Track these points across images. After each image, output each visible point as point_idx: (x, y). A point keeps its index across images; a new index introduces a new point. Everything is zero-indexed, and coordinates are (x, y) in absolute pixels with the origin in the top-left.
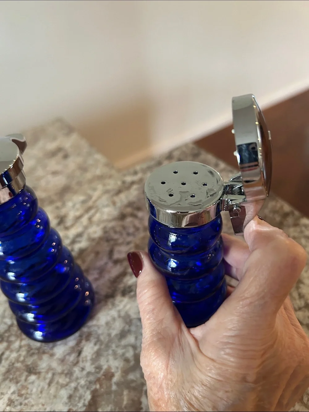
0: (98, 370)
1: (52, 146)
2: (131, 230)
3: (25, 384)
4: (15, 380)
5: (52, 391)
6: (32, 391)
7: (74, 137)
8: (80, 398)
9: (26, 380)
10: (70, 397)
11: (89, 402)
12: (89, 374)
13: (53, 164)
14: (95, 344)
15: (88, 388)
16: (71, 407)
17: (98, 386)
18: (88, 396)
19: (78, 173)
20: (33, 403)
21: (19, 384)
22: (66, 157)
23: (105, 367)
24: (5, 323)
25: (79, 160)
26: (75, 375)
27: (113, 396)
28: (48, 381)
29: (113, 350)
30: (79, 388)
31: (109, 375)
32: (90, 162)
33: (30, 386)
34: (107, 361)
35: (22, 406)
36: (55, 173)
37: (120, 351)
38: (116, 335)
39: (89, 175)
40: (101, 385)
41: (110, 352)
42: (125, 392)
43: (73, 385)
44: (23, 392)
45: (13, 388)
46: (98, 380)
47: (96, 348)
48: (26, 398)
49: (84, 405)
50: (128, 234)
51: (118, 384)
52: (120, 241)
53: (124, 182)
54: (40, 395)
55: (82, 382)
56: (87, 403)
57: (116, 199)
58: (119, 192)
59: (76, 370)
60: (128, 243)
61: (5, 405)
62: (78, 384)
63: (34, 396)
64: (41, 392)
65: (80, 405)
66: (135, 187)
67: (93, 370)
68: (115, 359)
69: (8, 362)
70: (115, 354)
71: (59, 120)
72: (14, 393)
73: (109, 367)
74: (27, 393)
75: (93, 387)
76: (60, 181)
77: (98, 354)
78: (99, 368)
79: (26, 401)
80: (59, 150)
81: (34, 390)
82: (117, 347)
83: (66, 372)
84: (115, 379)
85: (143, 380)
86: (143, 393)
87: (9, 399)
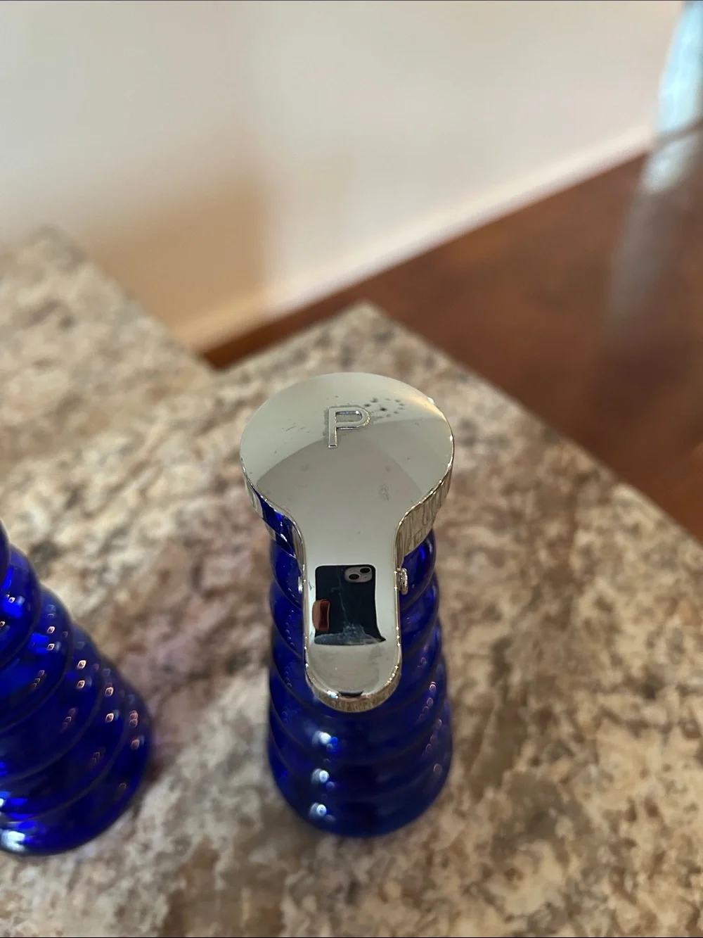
0: (180, 848)
1: (32, 296)
2: (243, 518)
3: (14, 888)
5: (79, 899)
6: (30, 903)
7: (86, 276)
8: (144, 912)
9: (15, 879)
10: (121, 912)
12: (161, 857)
13: (38, 342)
14: (172, 788)
15: (160, 890)
17: (183, 884)
18: (161, 908)
19: (98, 365)
22: (67, 323)
23: (196, 840)
25: (101, 331)
26: (128, 863)
27: (218, 904)
28: (66, 879)
29: (214, 800)
30: (140, 890)
31: (207, 858)
32: (127, 336)
33: (25, 893)
34: (202, 826)
36: (42, 364)
37: (229, 802)
38: (219, 766)
39: (124, 369)
40: (190, 881)
41: (207, 804)
42: (246, 894)
43: (126, 884)
44: (11, 906)
46: (182, 870)
47: (174, 797)
48: (18, 921)
49: (154, 928)
50: (236, 528)
51: (227, 876)
52: (218, 544)
53: (219, 402)
54: (51, 912)
55: (147, 877)
56: (159, 921)
57: (203, 443)
59: (131, 850)
60: (237, 550)
62: (138, 880)
63: (35, 916)
64: (53, 905)
66: (245, 414)
67: (170, 848)
68: (219, 819)
70: (217, 808)
73: (207, 840)
74: (20, 909)
75: (173, 886)
76: (55, 383)
77: (179, 812)
78: (182, 842)
79: (19, 928)
80: (50, 306)
81: (36, 901)
82: (221, 792)
83: (107, 855)
84: (221, 866)
85: (285, 865)
86: (286, 892)
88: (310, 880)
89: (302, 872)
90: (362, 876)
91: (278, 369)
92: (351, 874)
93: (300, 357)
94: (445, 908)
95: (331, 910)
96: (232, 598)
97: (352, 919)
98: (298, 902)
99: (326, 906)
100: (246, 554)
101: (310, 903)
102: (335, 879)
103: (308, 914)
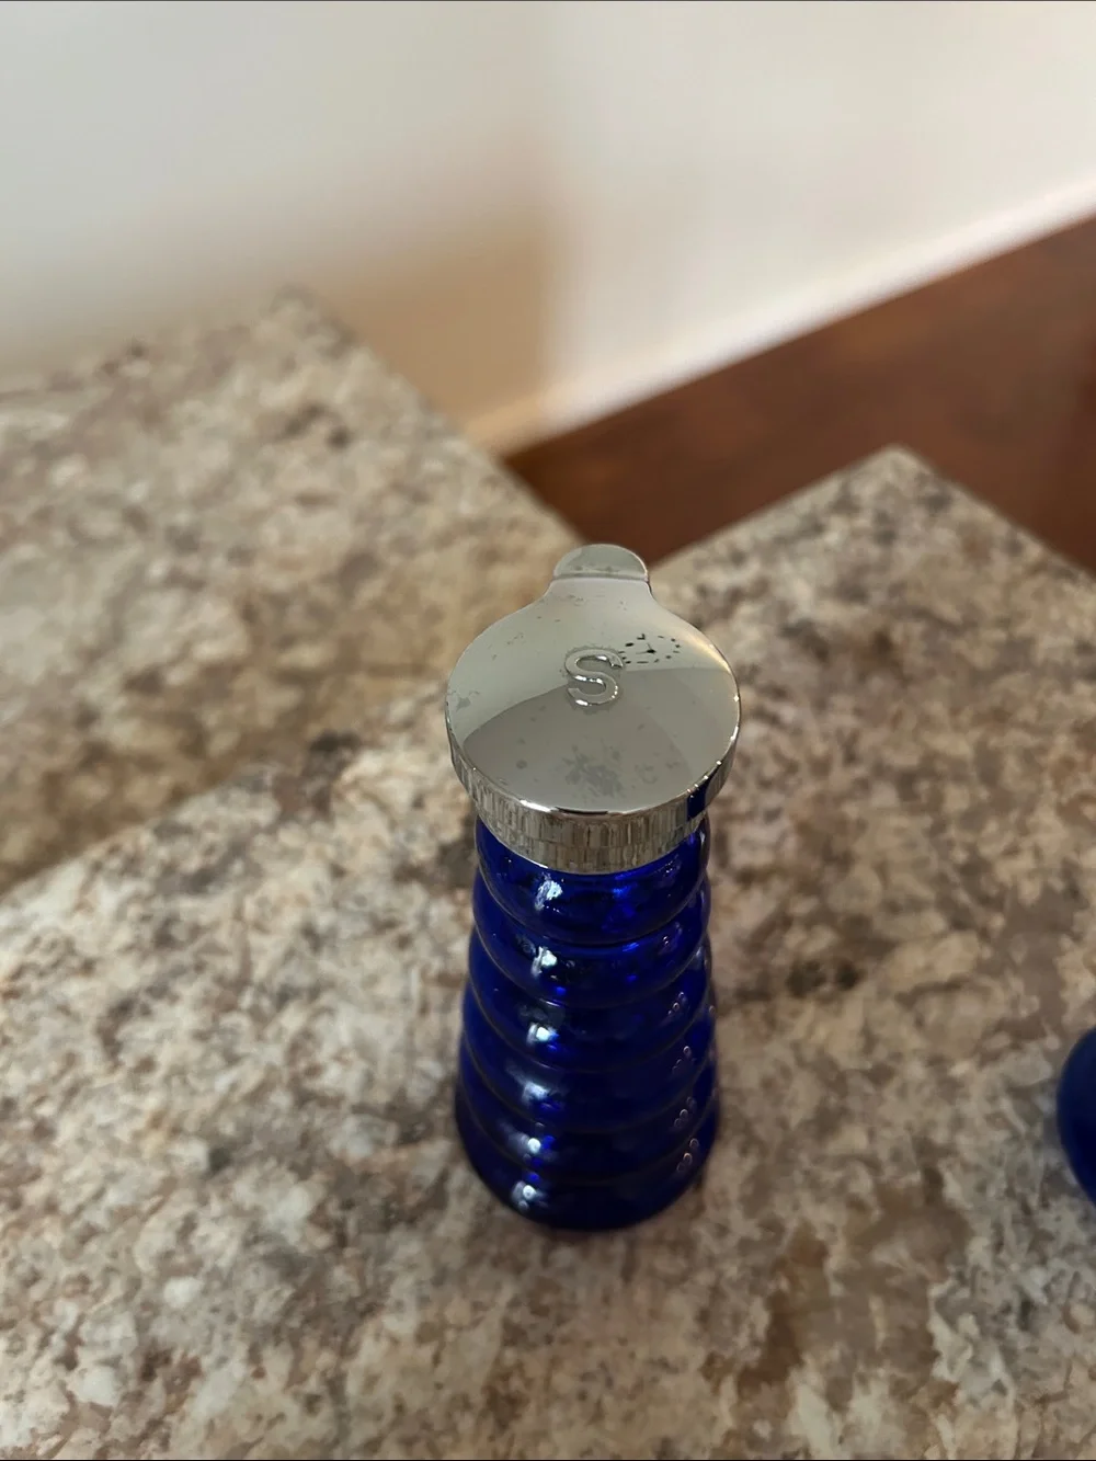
0: (770, 1234)
2: (771, 770)
3: (547, 1274)
4: (509, 1263)
6: (574, 1295)
8: (737, 1319)
9: (545, 1262)
10: (704, 1317)
11: (769, 1332)
12: (745, 1246)
13: (300, 466)
14: (744, 1151)
15: (754, 1290)
16: (714, 1348)
17: (784, 1285)
18: (760, 1316)
19: (393, 505)
20: (587, 1334)
21: (526, 1275)
22: (340, 440)
23: (792, 1225)
24: (425, 1075)
25: (394, 455)
26: (702, 1250)
27: (839, 1314)
28: (618, 1264)
29: (807, 1173)
30: (726, 1288)
31: (811, 1251)
32: (432, 464)
33: (564, 1282)
34: (796, 1207)
35: (555, 1346)
36: (309, 501)
37: (831, 1177)
38: (805, 1124)
40: (793, 1280)
41: (798, 1177)
42: (875, 1304)
43: (704, 1278)
44: (547, 1299)
45: (510, 1288)
46: (779, 1266)
47: (750, 1163)
48: (560, 1321)
49: (755, 1343)
50: (765, 784)
51: (845, 1277)
52: (743, 805)
53: (703, 591)
54: (604, 1311)
55: (732, 1271)
56: (761, 1332)
59: (703, 1233)
61: (497, 1343)
62: (720, 1275)
63: (584, 1314)
64: (606, 1300)
65: (742, 1340)
66: (746, 609)
67: (757, 1234)
68: (820, 1200)
70: (814, 1184)
71: (295, 292)
72: (514, 1304)
73: (806, 1227)
74: (560, 1305)
75: (771, 1287)
76: (331, 534)
77: (759, 1185)
78: (774, 1227)
79: (565, 1330)
80: (312, 412)
81: (582, 1294)
82: (815, 1162)
84: (833, 1264)
85: (922, 1269)
86: (932, 1308)
87: (507, 1325)
88: (964, 1293)
89: (950, 1283)
90: (1038, 1296)
91: (783, 542)
92: (1020, 1290)
93: (815, 528)
95: (1000, 1336)
96: (778, 886)
97: (1033, 1350)
98: (951, 1322)
99: (991, 1326)
100: (785, 823)
101: (968, 1323)
102: (998, 1295)
103: (968, 1339)
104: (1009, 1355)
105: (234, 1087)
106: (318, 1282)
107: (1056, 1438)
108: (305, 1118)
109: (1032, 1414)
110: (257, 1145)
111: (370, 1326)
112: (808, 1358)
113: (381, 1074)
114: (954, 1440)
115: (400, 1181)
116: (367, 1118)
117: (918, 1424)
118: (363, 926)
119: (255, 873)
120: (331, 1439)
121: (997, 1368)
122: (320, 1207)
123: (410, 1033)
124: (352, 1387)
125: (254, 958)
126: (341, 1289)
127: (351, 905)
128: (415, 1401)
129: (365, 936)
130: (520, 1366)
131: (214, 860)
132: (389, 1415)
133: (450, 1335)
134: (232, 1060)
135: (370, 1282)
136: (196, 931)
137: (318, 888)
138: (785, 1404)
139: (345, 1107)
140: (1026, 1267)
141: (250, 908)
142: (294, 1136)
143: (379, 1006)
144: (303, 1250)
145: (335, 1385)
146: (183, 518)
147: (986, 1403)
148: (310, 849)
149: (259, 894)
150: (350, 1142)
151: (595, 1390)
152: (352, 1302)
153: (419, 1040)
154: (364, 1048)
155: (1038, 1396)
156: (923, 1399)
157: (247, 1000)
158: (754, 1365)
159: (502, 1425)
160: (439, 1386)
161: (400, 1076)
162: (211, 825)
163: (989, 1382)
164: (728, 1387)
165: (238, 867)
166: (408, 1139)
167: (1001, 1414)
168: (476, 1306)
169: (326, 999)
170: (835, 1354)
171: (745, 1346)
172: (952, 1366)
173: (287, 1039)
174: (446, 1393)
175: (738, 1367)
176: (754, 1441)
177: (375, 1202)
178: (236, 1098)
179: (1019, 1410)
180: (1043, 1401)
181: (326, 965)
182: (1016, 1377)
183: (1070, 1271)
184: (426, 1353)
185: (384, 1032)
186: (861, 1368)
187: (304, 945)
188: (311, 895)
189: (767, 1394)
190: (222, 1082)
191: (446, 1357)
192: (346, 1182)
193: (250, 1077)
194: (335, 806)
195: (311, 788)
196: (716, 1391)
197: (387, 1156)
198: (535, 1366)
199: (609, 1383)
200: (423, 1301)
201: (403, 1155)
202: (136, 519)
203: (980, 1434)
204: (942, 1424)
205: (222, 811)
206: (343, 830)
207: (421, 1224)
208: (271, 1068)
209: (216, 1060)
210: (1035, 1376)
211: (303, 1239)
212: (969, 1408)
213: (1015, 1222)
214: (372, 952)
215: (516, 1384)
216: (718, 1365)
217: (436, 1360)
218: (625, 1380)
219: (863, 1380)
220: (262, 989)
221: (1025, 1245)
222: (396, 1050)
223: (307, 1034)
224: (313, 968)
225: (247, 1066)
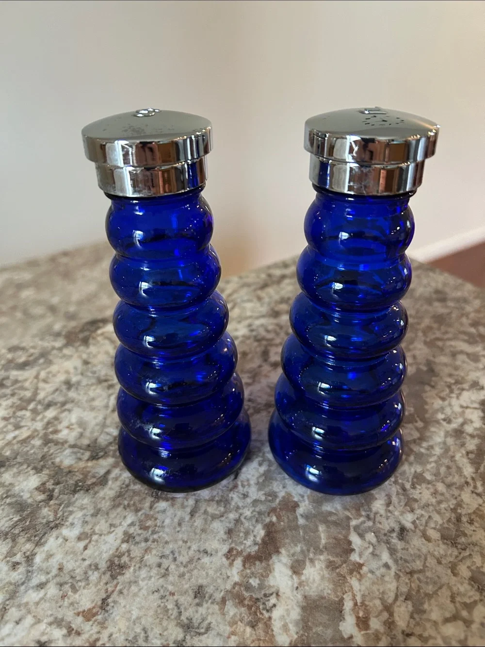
0: (270, 498)
3: (151, 513)
4: (132, 508)
5: (198, 522)
6: (163, 522)
8: (247, 533)
9: (151, 508)
10: (230, 532)
11: (263, 540)
12: (256, 502)
14: (260, 465)
15: (257, 521)
16: (233, 545)
17: (274, 519)
18: (260, 532)
20: (167, 538)
21: (140, 513)
24: (109, 434)
26: (233, 504)
27: (301, 532)
28: (188, 510)
30: (242, 519)
31: (290, 505)
33: (160, 517)
34: (284, 487)
35: (149, 543)
40: (279, 517)
42: (322, 528)
43: (232, 516)
44: (149, 523)
45: (131, 518)
46: (272, 511)
47: (262, 469)
48: (154, 532)
49: (255, 544)
51: (306, 517)
53: (270, 276)
54: (178, 529)
55: (248, 513)
56: (259, 539)
57: (261, 293)
58: (264, 286)
59: (235, 497)
61: (119, 541)
62: (241, 515)
63: (167, 530)
64: (180, 524)
65: (249, 542)
67: (262, 498)
69: (118, 483)
72: (132, 524)
73: (289, 495)
74: (156, 526)
75: (268, 520)
77: (267, 477)
78: (273, 495)
79: (155, 536)
81: (168, 521)
83: (217, 498)
84: (300, 511)
85: (348, 514)
86: (352, 529)
87: (126, 533)
88: (370, 523)
89: (362, 519)
90: (409, 525)
92: (399, 523)
94: (477, 548)
95: (388, 542)
97: (406, 549)
98: (361, 536)
99: (383, 538)
101: (370, 537)
102: (386, 525)
103: (370, 543)
104: (392, 551)
105: (15, 438)
106: (33, 514)
107: (418, 591)
108: (46, 450)
109: (405, 579)
110: (19, 459)
111: (55, 533)
112: (283, 551)
113: (87, 433)
114: (360, 590)
115: (86, 475)
116: (76, 450)
117: (340, 582)
118: (94, 381)
119: (50, 363)
120: (20, 583)
121: (385, 557)
122: (44, 484)
123: (105, 419)
124: (38, 559)
125: (39, 391)
126: (44, 518)
127: (90, 374)
128: (69, 565)
129: (92, 385)
130: (129, 551)
131: (31, 358)
132: (54, 571)
133: (95, 537)
134: (17, 427)
135: (60, 514)
136: (16, 381)
137: (76, 368)
138: (268, 570)
139: (66, 446)
140: (402, 513)
141: (43, 374)
142: (40, 456)
143: (93, 409)
144: (30, 501)
145: (29, 559)
146: (72, 309)
147: (378, 573)
148: (76, 355)
149: (48, 370)
150: (66, 459)
151: (166, 563)
152: (48, 523)
153: (108, 422)
154: (82, 424)
155: (408, 570)
156: (344, 570)
157: (32, 406)
158: (253, 553)
159: (113, 577)
160: (84, 560)
161: (96, 434)
162: (34, 347)
163: (381, 563)
164: (238, 562)
165: (41, 361)
166: (94, 457)
167: (387, 578)
168: (111, 525)
169: (67, 406)
170: (298, 549)
171: (249, 545)
172: (360, 555)
173: (46, 420)
174: (87, 563)
175: (245, 554)
176: (248, 588)
177: (71, 482)
178: (15, 441)
179: (397, 577)
180: (411, 573)
181: (72, 394)
182: (396, 561)
183: (426, 515)
184: (81, 545)
185: (93, 419)
186: (311, 555)
187: (64, 387)
188: (72, 370)
189: (259, 566)
190: (10, 436)
191: (90, 546)
192: (59, 474)
193: (24, 433)
194: (91, 341)
195: (81, 336)
196: (231, 564)
197: (82, 464)
198: (136, 552)
199: (175, 559)
200: (85, 522)
201: (90, 464)
202: (53, 309)
203: (375, 588)
204: (354, 582)
205: (40, 343)
206: (92, 349)
207: (91, 492)
208: (36, 430)
209: (10, 427)
210: (406, 561)
211: (31, 497)
212: (369, 575)
213: (398, 494)
214: (95, 390)
215: (125, 559)
216: (235, 552)
217: (85, 548)
218: (183, 559)
219: (312, 561)
220: (40, 402)
221: (403, 503)
222: (97, 425)
223: (56, 418)
224: (66, 395)
225: (24, 430)
